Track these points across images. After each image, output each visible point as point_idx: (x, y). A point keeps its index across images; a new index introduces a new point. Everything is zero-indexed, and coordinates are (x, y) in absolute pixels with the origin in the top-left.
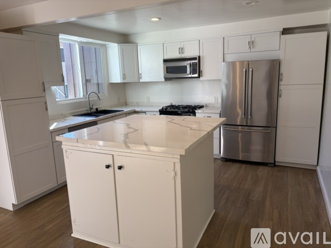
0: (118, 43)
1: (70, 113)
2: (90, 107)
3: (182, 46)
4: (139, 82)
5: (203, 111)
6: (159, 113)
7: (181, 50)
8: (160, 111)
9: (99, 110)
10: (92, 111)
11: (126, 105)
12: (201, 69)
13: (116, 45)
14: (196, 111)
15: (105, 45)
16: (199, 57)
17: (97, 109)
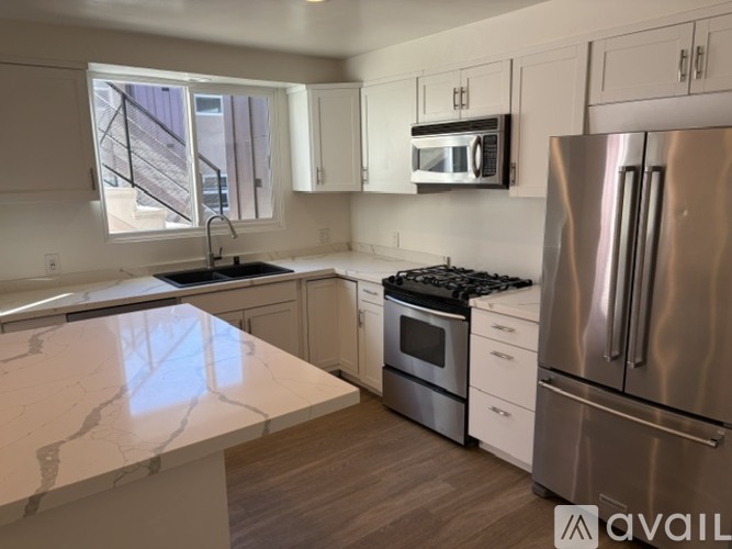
0: (306, 84)
1: (150, 269)
2: (211, 255)
3: (464, 85)
4: (361, 194)
5: (491, 306)
6: (381, 290)
7: (461, 96)
8: (385, 283)
9: (241, 262)
10: (219, 264)
11: (350, 249)
12: (514, 159)
13: (302, 87)
14: (472, 302)
15: (285, 90)
16: (508, 118)
17: (236, 260)
